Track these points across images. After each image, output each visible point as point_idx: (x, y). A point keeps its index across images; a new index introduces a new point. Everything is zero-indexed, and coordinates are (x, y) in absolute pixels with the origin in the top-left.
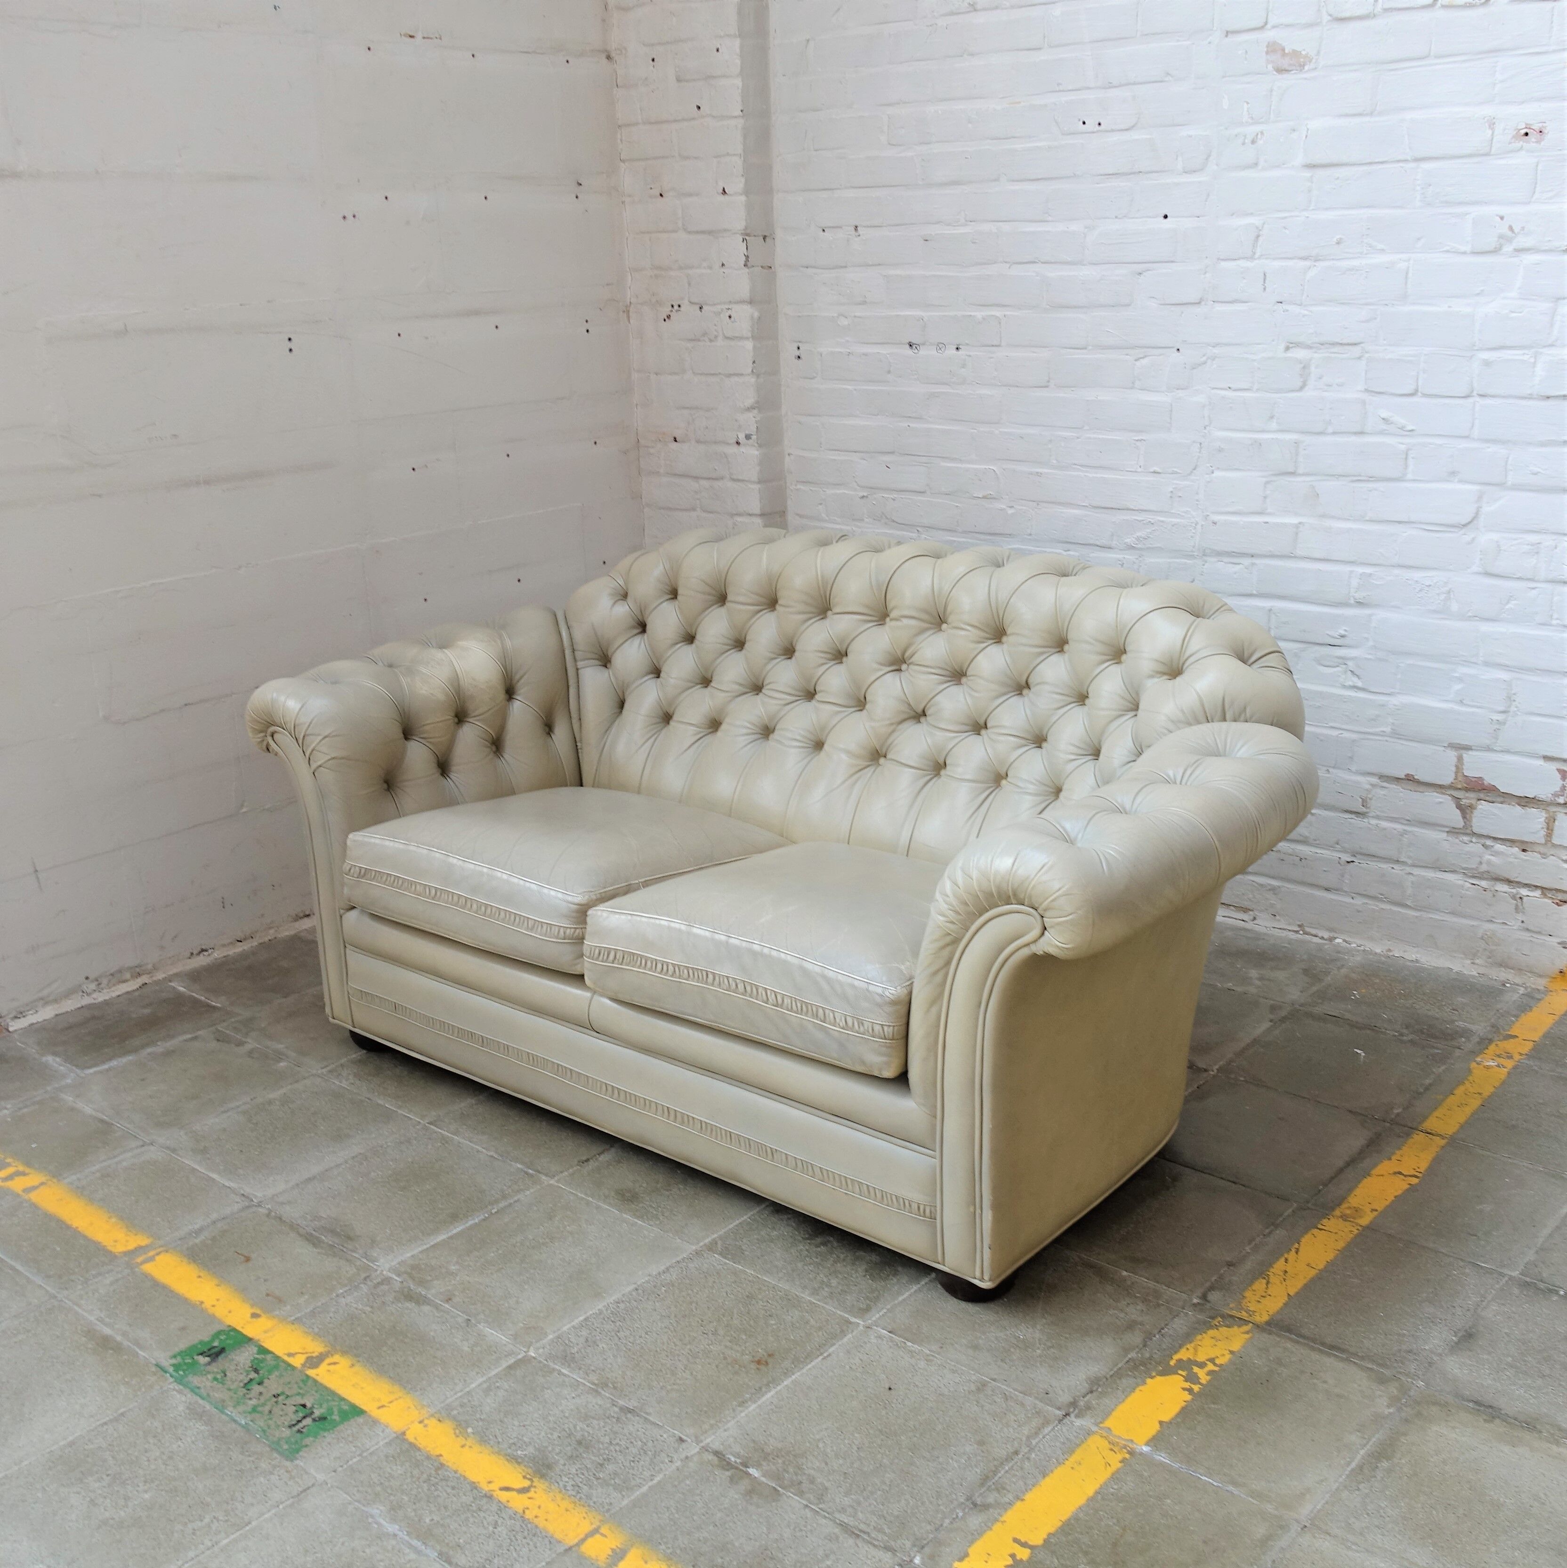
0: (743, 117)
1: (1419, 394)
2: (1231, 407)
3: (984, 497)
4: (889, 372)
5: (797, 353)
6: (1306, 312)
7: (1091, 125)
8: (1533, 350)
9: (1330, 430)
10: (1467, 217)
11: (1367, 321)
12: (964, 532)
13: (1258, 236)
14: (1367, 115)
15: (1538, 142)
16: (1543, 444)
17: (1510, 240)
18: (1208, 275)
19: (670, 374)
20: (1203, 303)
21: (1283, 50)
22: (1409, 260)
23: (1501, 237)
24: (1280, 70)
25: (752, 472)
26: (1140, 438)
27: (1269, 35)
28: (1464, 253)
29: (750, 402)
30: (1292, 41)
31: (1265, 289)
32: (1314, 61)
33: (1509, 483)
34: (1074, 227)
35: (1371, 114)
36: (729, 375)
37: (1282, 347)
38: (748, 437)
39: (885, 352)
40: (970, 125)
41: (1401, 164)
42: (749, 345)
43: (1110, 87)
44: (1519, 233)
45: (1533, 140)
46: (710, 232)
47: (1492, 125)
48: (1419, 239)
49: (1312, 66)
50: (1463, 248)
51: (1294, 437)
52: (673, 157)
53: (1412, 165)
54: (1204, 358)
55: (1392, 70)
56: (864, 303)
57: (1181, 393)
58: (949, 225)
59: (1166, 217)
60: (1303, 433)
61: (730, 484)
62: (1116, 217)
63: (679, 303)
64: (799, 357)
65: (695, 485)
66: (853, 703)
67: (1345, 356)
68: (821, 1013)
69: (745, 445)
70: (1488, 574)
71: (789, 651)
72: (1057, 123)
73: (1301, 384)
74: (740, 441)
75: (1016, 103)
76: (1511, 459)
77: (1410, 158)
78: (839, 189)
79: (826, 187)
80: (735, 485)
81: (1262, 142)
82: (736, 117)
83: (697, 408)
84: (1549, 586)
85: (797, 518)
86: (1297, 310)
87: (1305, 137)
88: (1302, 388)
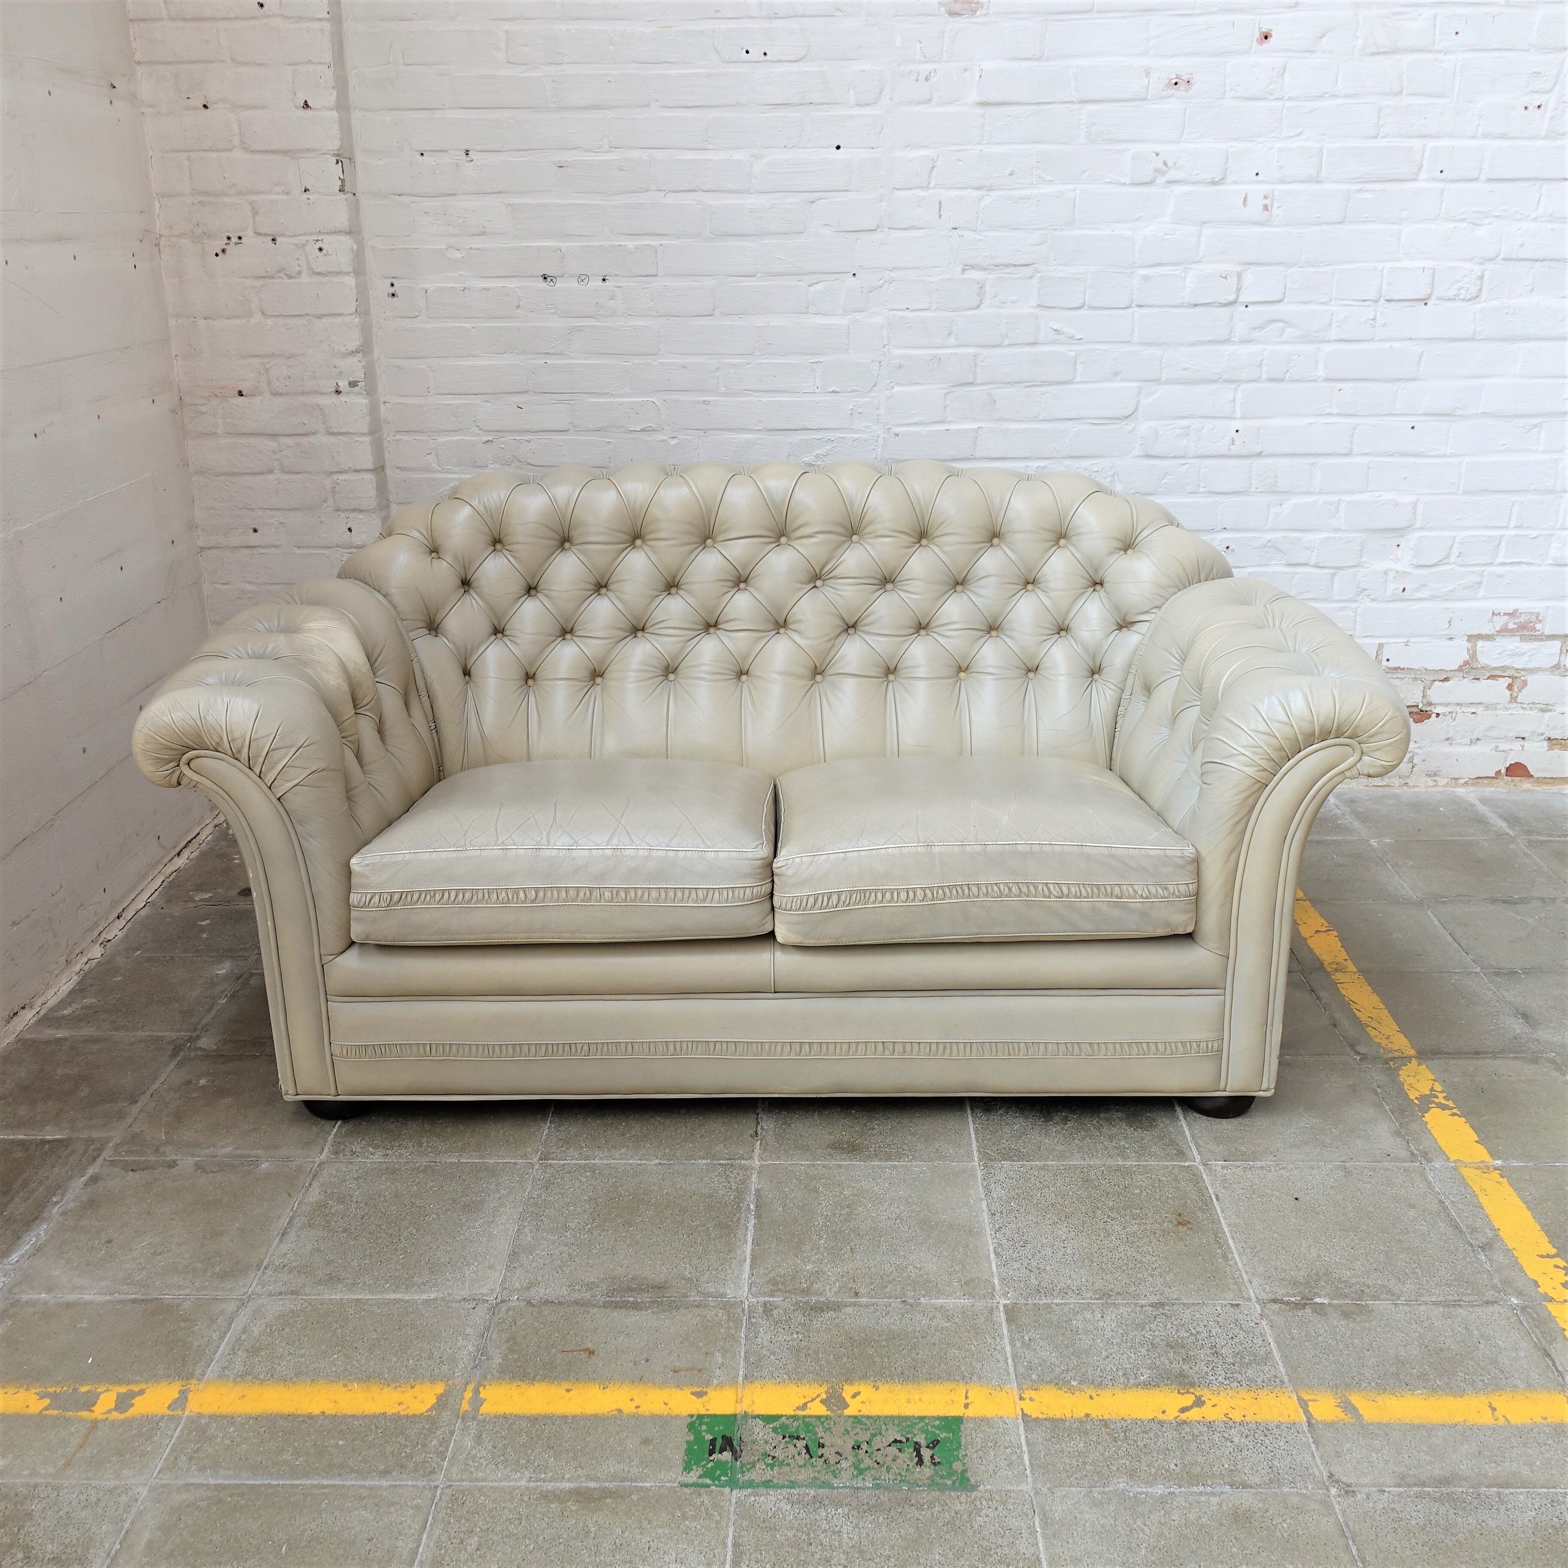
0: (328, 20)
1: (1086, 307)
2: (909, 327)
3: (642, 430)
4: (518, 307)
5: (392, 290)
6: (981, 237)
7: (756, 54)
8: (1183, 266)
9: (1006, 342)
10: (1127, 152)
11: (1039, 244)
13: (933, 167)
14: (1036, 60)
15: (1187, 90)
16: (1192, 344)
17: (1163, 174)
18: (883, 203)
19: (228, 318)
20: (879, 230)
22: (1075, 191)
23: (1155, 170)
24: (952, 14)
25: (360, 424)
26: (816, 360)
28: (1124, 184)
29: (354, 345)
31: (940, 216)
32: (985, 7)
33: (1164, 378)
34: (738, 156)
35: (1040, 59)
36: (320, 317)
37: (959, 269)
38: (353, 384)
39: (512, 286)
40: (612, 47)
41: (1067, 105)
42: (351, 281)
43: (775, 18)
44: (1171, 167)
45: (1183, 88)
46: (286, 152)
47: (1147, 74)
48: (1084, 172)
49: (984, 11)
50: (1123, 180)
51: (972, 350)
52: (223, 61)
53: (1077, 106)
54: (882, 282)
55: (1059, 21)
56: (483, 234)
57: (857, 316)
58: (589, 151)
59: (838, 148)
60: (980, 346)
61: (325, 439)
62: (785, 147)
63: (239, 234)
64: (393, 295)
65: (272, 444)
66: (770, 626)
67: (1017, 276)
68: (1117, 890)
69: (347, 393)
70: (1148, 456)
71: (671, 586)
72: (716, 50)
73: (978, 302)
74: (341, 389)
75: (667, 27)
76: (1164, 358)
77: (1075, 100)
78: (441, 109)
79: (424, 106)
80: (333, 439)
81: (935, 80)
82: (320, 19)
83: (273, 355)
84: (1197, 461)
85: (398, 471)
86: (971, 235)
87: (978, 77)
88: (978, 307)
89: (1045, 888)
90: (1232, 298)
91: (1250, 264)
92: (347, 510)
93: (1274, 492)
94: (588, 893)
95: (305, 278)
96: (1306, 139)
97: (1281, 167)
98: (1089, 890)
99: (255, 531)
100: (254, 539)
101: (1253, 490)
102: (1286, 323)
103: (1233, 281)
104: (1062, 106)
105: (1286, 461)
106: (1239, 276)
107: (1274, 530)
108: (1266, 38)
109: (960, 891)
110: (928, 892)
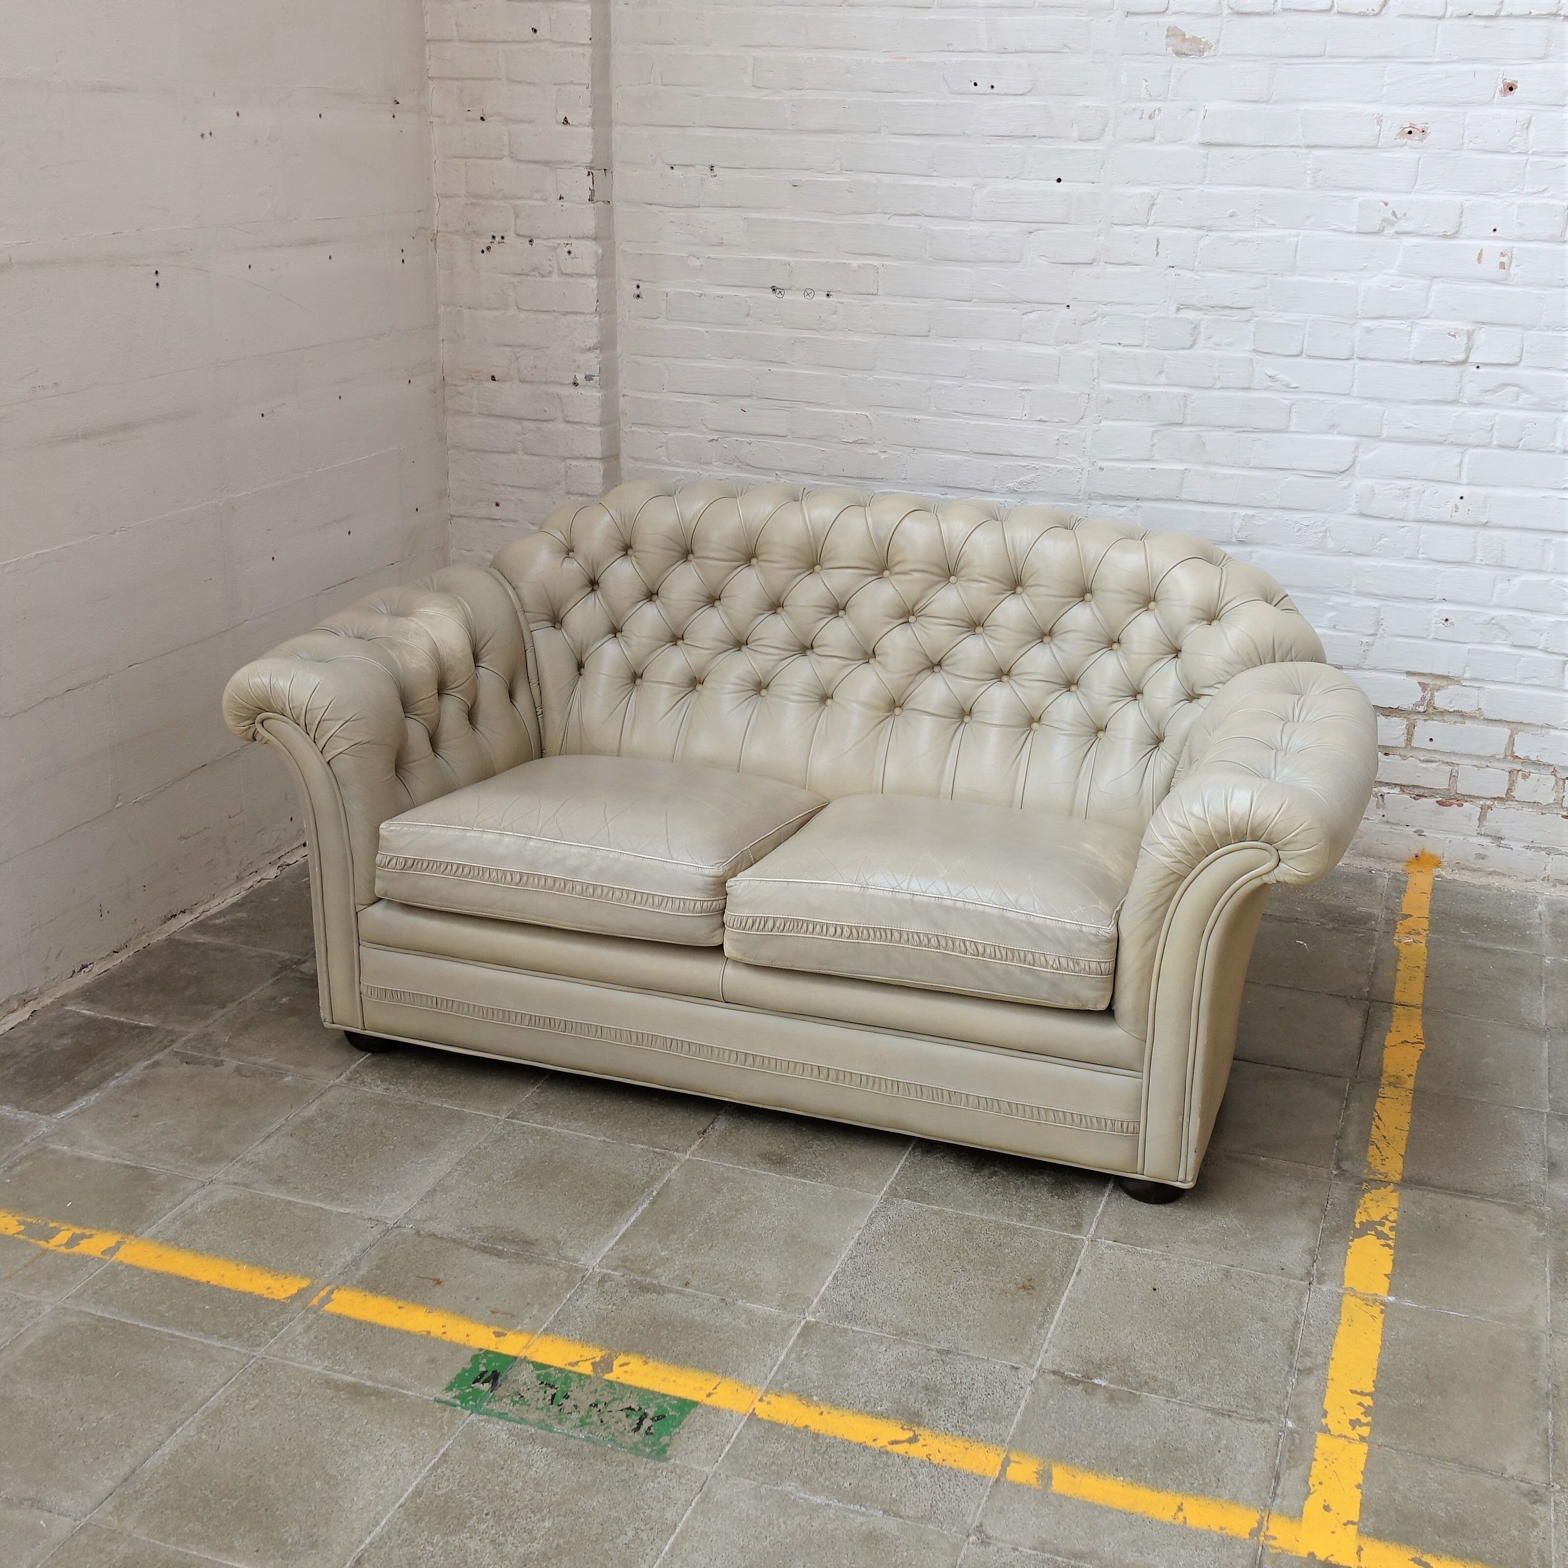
0: (591, 45)
1: (1304, 355)
2: (1121, 362)
3: (854, 442)
4: (748, 315)
5: (637, 292)
6: (1197, 277)
7: (983, 87)
8: (1409, 321)
9: (1218, 385)
10: (1354, 200)
11: (1257, 288)
12: (830, 476)
13: (1153, 205)
14: (1263, 102)
15: (1421, 140)
16: (1416, 403)
17: (1392, 224)
18: (1100, 238)
19: (488, 309)
20: (1095, 263)
21: (1184, 35)
22: (1298, 236)
23: (1384, 220)
24: (1179, 54)
25: (594, 415)
26: (1026, 388)
27: (1170, 20)
28: (1350, 232)
29: (592, 342)
30: (1193, 28)
31: (1157, 254)
32: (1213, 48)
33: (1384, 435)
34: (961, 183)
35: (1267, 102)
36: (566, 313)
37: (1174, 308)
38: (589, 378)
39: (744, 295)
40: (848, 75)
41: (1293, 149)
42: (593, 283)
43: (1004, 53)
44: (1401, 218)
45: (1417, 138)
46: (546, 163)
47: (1379, 122)
48: (1308, 217)
49: (1212, 52)
50: (1349, 229)
51: (1182, 390)
52: (500, 79)
53: (1304, 151)
54: (1095, 315)
55: (1288, 64)
56: (721, 244)
57: (1069, 347)
58: (822, 172)
59: (1059, 180)
60: (1192, 387)
61: (562, 426)
62: (1007, 177)
63: (502, 235)
64: (638, 296)
65: (517, 427)
66: (860, 656)
67: (1234, 318)
68: (1029, 956)
69: (584, 386)
70: (1362, 515)
71: (776, 606)
72: (946, 82)
73: (1191, 343)
74: (578, 382)
75: (902, 58)
76: (1386, 414)
77: (1302, 144)
78: (692, 126)
79: (677, 124)
80: (569, 427)
81: (1159, 118)
82: (583, 45)
83: (523, 346)
84: (1417, 525)
85: (631, 461)
86: (1188, 274)
87: (1202, 118)
88: (1191, 347)
89: (962, 945)
90: (1461, 357)
91: (1483, 323)
92: (576, 494)
93: (1501, 566)
94: (563, 884)
95: (555, 278)
96: (1551, 197)
97: (1522, 225)
98: (1004, 953)
99: (497, 505)
100: (496, 512)
101: (1477, 562)
102: (1521, 388)
103: (1462, 340)
104: (1287, 150)
105: (1516, 535)
106: (1470, 335)
107: (1498, 606)
108: (1511, 89)
109: (883, 934)
110: (854, 930)
